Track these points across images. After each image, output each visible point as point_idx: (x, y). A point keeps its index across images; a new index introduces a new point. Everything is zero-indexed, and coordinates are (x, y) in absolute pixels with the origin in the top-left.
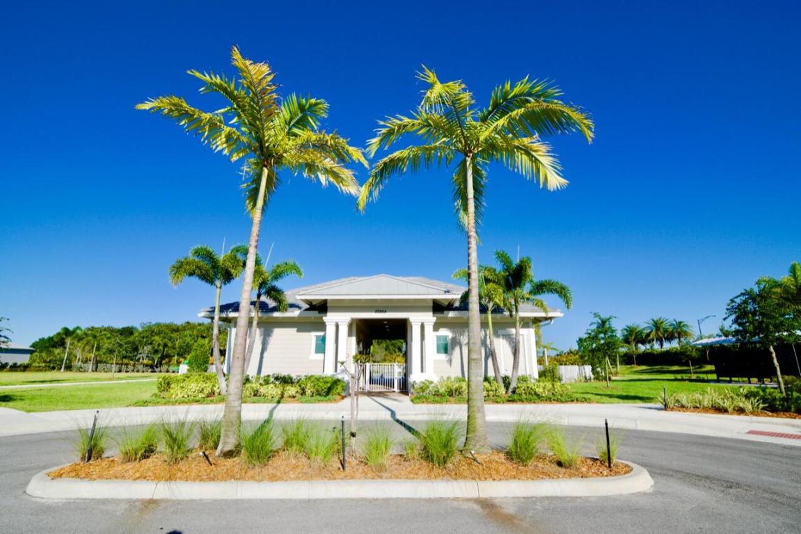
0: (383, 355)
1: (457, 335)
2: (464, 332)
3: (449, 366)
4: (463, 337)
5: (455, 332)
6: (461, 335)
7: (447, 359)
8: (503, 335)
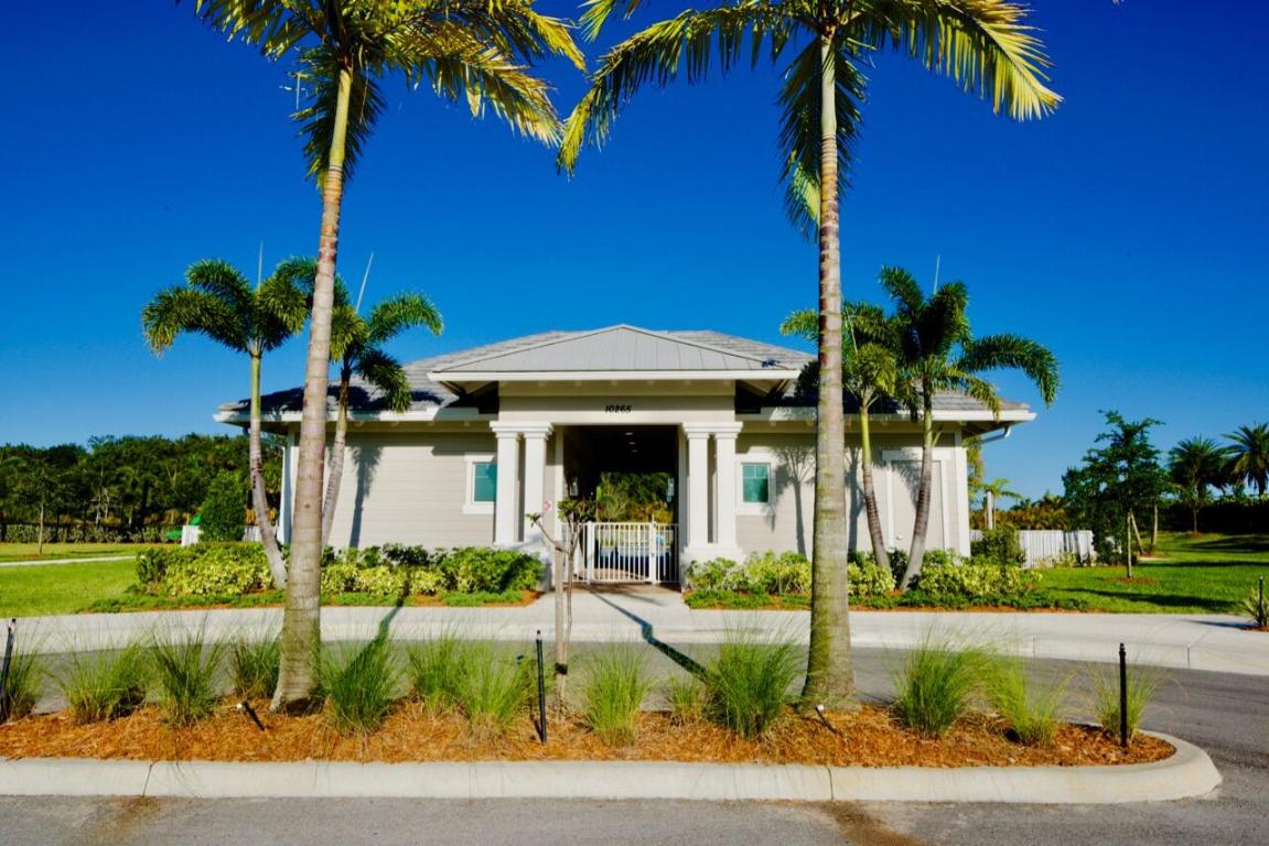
0: (623, 506)
1: (790, 461)
2: (805, 454)
3: (769, 529)
4: (803, 467)
5: (786, 455)
6: (798, 462)
7: (765, 514)
8: (893, 462)
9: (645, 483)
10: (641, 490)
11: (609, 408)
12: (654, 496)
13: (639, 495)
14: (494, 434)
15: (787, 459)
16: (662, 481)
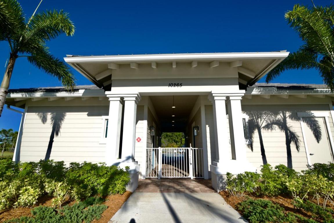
1: (254, 118)
2: (261, 114)
3: (251, 150)
4: (261, 120)
5: (252, 115)
6: (258, 118)
7: (247, 143)
8: (303, 118)
9: (171, 139)
10: (171, 140)
11: (170, 85)
12: (173, 142)
13: (170, 141)
14: (108, 98)
15: (253, 117)
16: (175, 138)
